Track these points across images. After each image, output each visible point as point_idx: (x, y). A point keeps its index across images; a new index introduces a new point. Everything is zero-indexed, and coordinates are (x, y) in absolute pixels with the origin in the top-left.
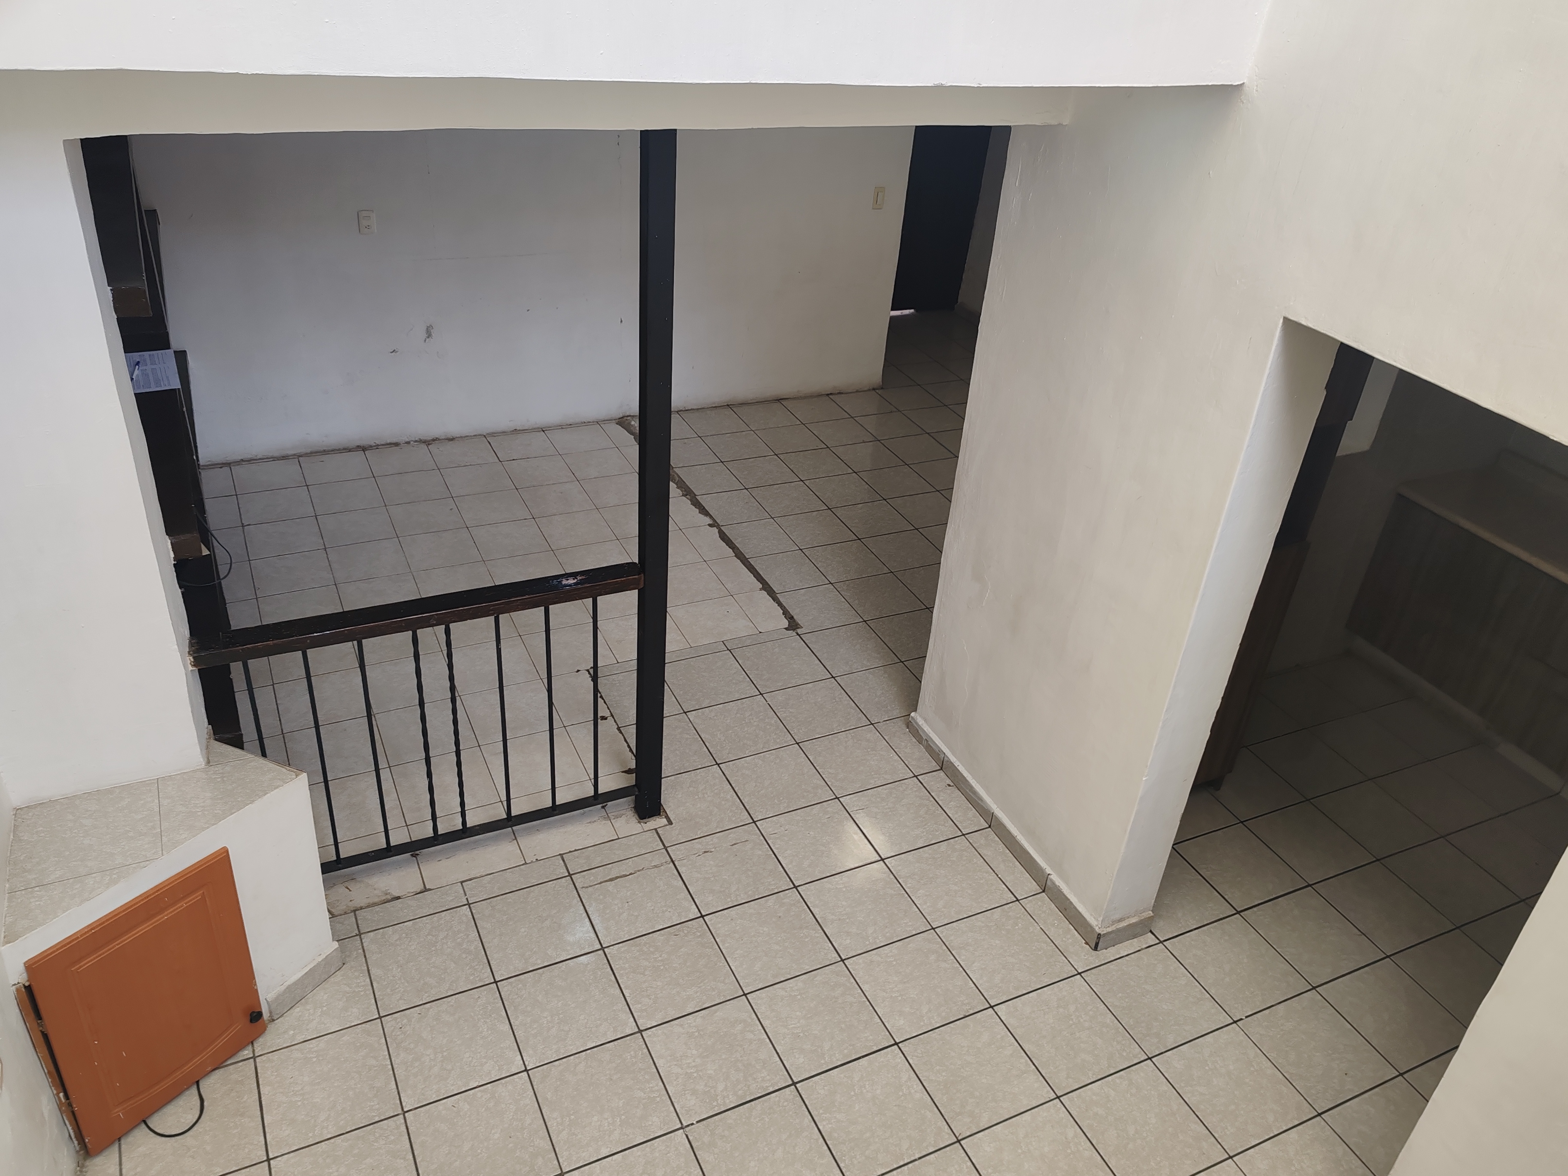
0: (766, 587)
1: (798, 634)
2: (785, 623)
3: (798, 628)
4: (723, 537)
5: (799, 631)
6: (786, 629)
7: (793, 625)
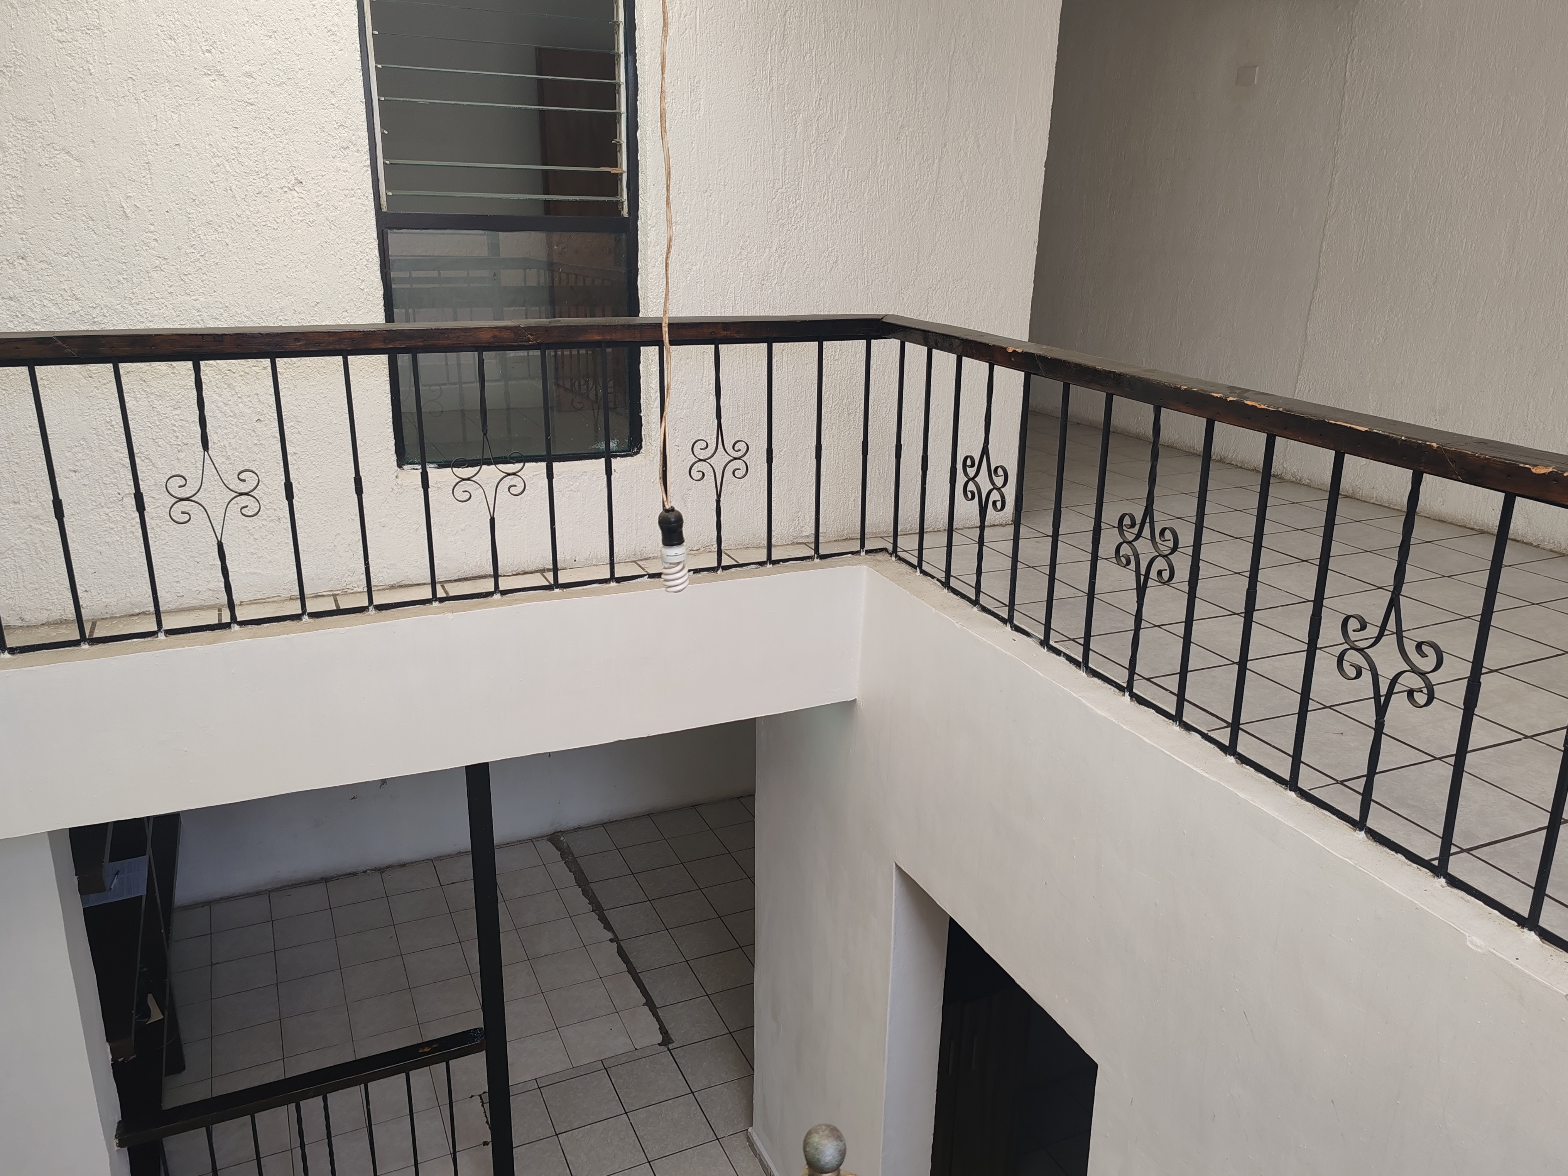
0: (650, 1003)
1: (669, 1050)
2: (659, 1038)
3: (670, 1043)
4: (621, 952)
5: (671, 1046)
6: (660, 1044)
7: (666, 1040)
